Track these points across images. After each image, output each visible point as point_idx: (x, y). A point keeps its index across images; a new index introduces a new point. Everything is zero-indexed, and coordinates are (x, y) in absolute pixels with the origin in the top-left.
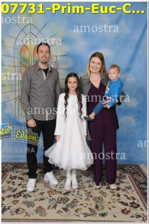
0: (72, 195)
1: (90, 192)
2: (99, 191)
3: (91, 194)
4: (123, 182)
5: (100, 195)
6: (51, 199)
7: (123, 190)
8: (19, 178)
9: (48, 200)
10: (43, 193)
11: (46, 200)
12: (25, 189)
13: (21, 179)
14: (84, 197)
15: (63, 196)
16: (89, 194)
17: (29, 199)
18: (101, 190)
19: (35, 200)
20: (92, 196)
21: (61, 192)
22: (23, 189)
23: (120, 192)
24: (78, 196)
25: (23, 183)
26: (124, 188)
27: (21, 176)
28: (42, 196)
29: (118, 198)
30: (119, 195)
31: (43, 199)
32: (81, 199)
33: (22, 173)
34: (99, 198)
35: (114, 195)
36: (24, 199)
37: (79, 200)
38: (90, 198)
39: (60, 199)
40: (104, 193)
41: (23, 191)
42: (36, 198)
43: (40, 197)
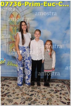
0: (35, 96)
1: (45, 95)
2: (49, 94)
3: (45, 96)
4: (63, 90)
5: (50, 97)
6: (23, 98)
7: (63, 94)
8: (7, 85)
9: (21, 98)
10: (19, 94)
11: (19, 98)
12: (9, 92)
13: (8, 86)
14: (41, 98)
15: (29, 97)
16: (44, 96)
17: (10, 98)
18: (50, 94)
19: (14, 98)
20: (45, 97)
21: (28, 94)
22: (7, 92)
23: (62, 96)
24: (38, 97)
25: (8, 89)
26: (64, 93)
27: (8, 84)
28: (18, 96)
29: (60, 99)
30: (61, 98)
31: (18, 98)
32: (39, 99)
33: (9, 82)
34: (49, 99)
35: (58, 97)
36: (8, 98)
37: (38, 99)
38: (44, 99)
39: (27, 98)
40: (52, 96)
41: (7, 93)
42: (14, 97)
43: (16, 97)
